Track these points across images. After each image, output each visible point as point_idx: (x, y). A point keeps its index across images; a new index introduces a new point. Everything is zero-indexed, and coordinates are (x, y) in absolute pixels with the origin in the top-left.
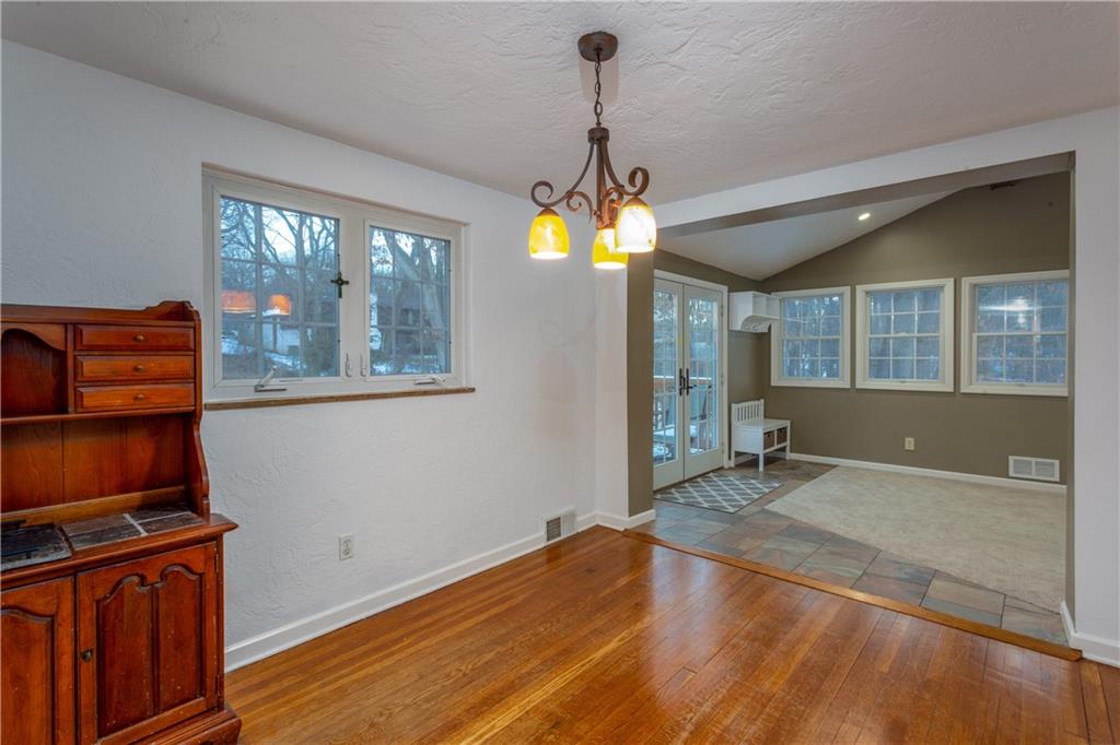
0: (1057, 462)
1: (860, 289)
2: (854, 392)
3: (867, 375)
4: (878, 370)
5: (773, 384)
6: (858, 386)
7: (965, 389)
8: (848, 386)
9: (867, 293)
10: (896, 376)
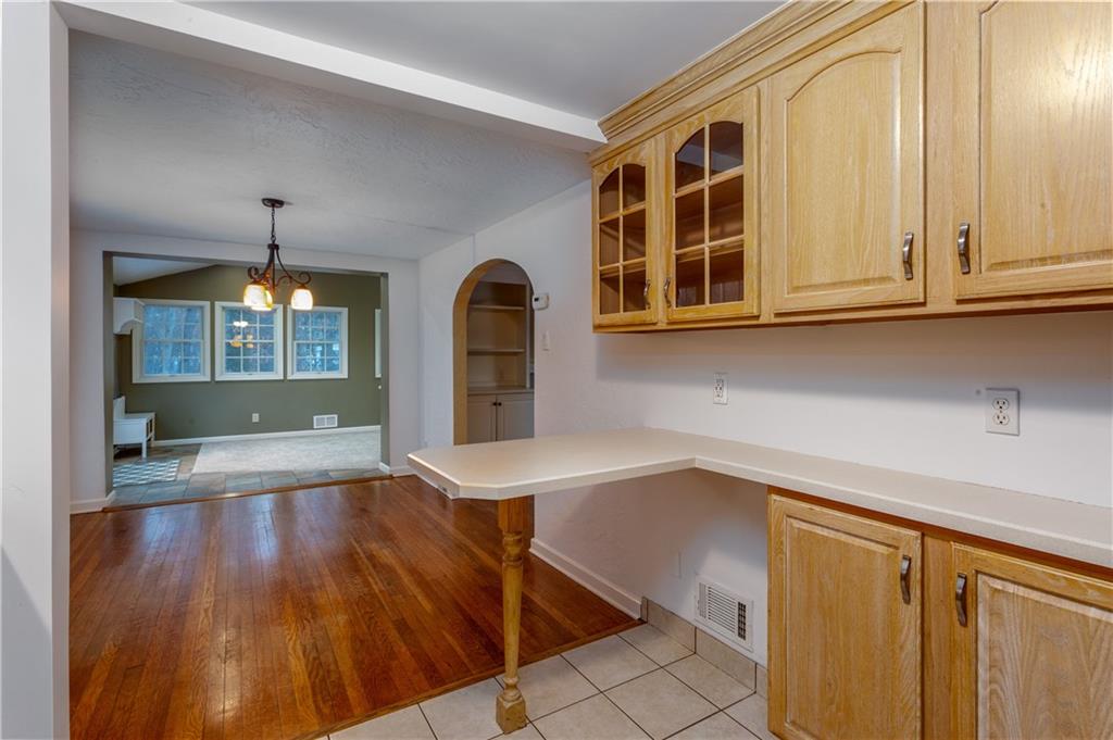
0: (336, 416)
1: (218, 304)
2: (214, 383)
3: (224, 369)
4: (233, 366)
5: (134, 381)
6: (217, 379)
7: (290, 377)
8: (209, 380)
9: (224, 308)
10: (246, 369)
